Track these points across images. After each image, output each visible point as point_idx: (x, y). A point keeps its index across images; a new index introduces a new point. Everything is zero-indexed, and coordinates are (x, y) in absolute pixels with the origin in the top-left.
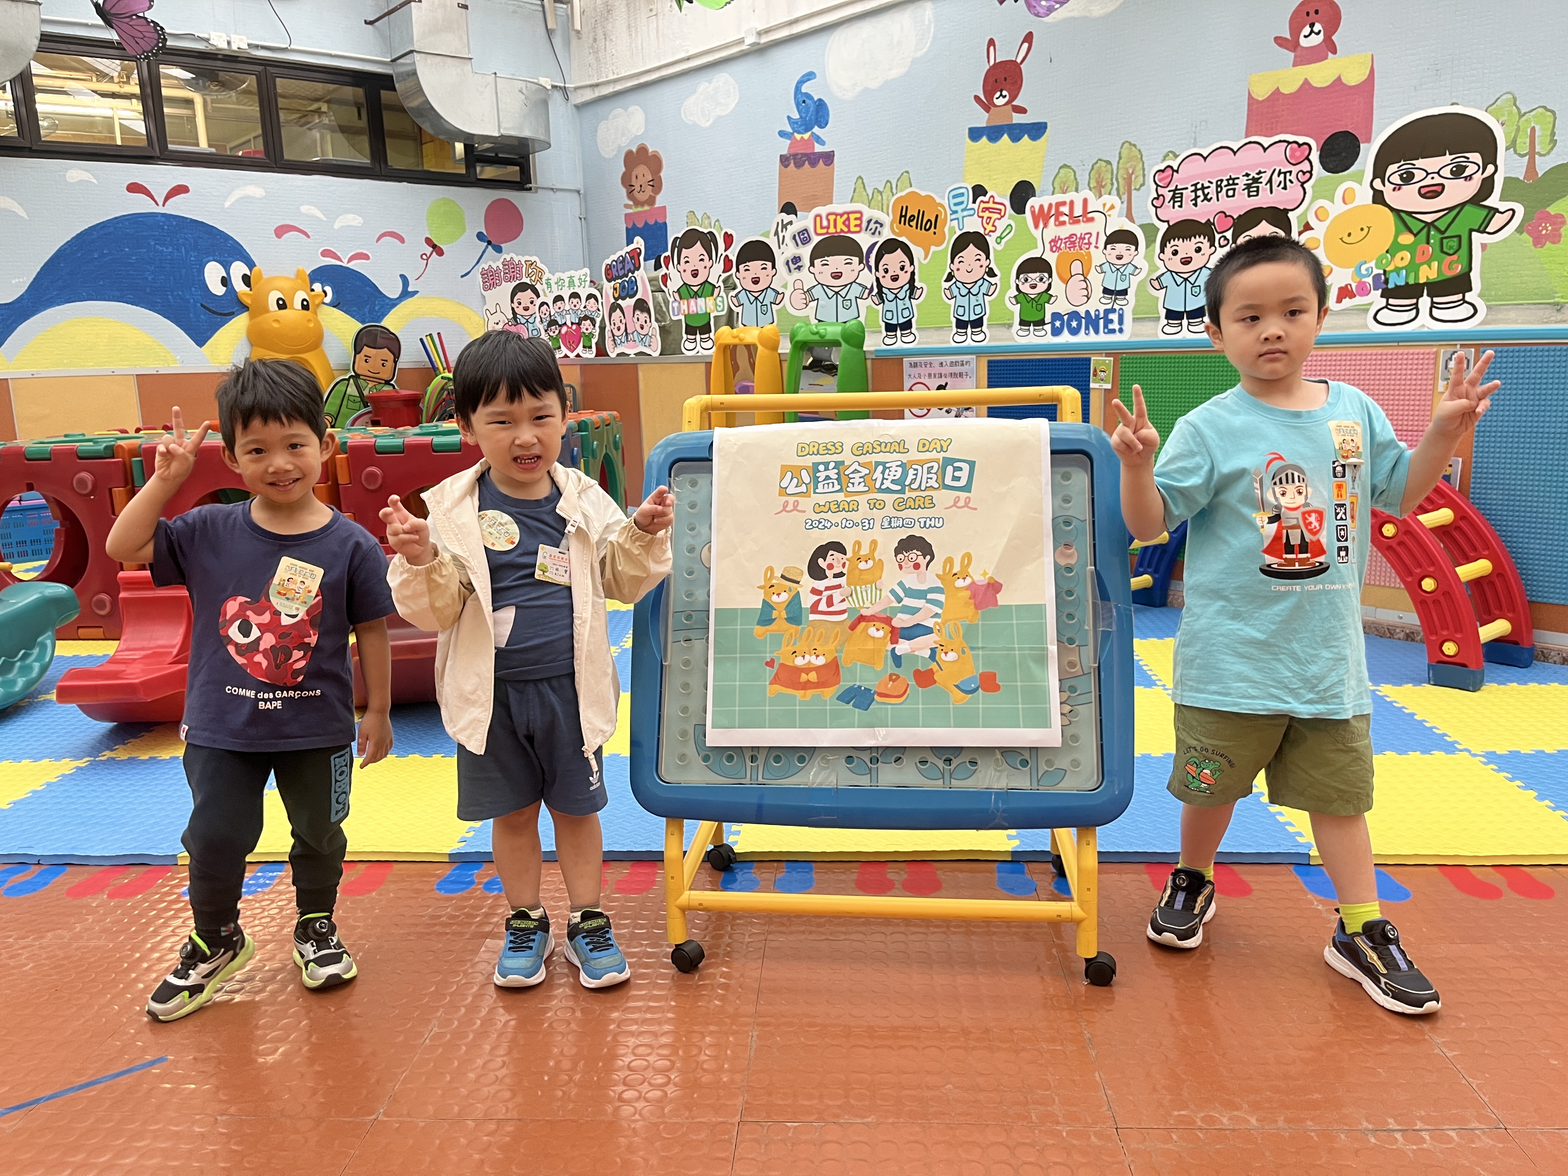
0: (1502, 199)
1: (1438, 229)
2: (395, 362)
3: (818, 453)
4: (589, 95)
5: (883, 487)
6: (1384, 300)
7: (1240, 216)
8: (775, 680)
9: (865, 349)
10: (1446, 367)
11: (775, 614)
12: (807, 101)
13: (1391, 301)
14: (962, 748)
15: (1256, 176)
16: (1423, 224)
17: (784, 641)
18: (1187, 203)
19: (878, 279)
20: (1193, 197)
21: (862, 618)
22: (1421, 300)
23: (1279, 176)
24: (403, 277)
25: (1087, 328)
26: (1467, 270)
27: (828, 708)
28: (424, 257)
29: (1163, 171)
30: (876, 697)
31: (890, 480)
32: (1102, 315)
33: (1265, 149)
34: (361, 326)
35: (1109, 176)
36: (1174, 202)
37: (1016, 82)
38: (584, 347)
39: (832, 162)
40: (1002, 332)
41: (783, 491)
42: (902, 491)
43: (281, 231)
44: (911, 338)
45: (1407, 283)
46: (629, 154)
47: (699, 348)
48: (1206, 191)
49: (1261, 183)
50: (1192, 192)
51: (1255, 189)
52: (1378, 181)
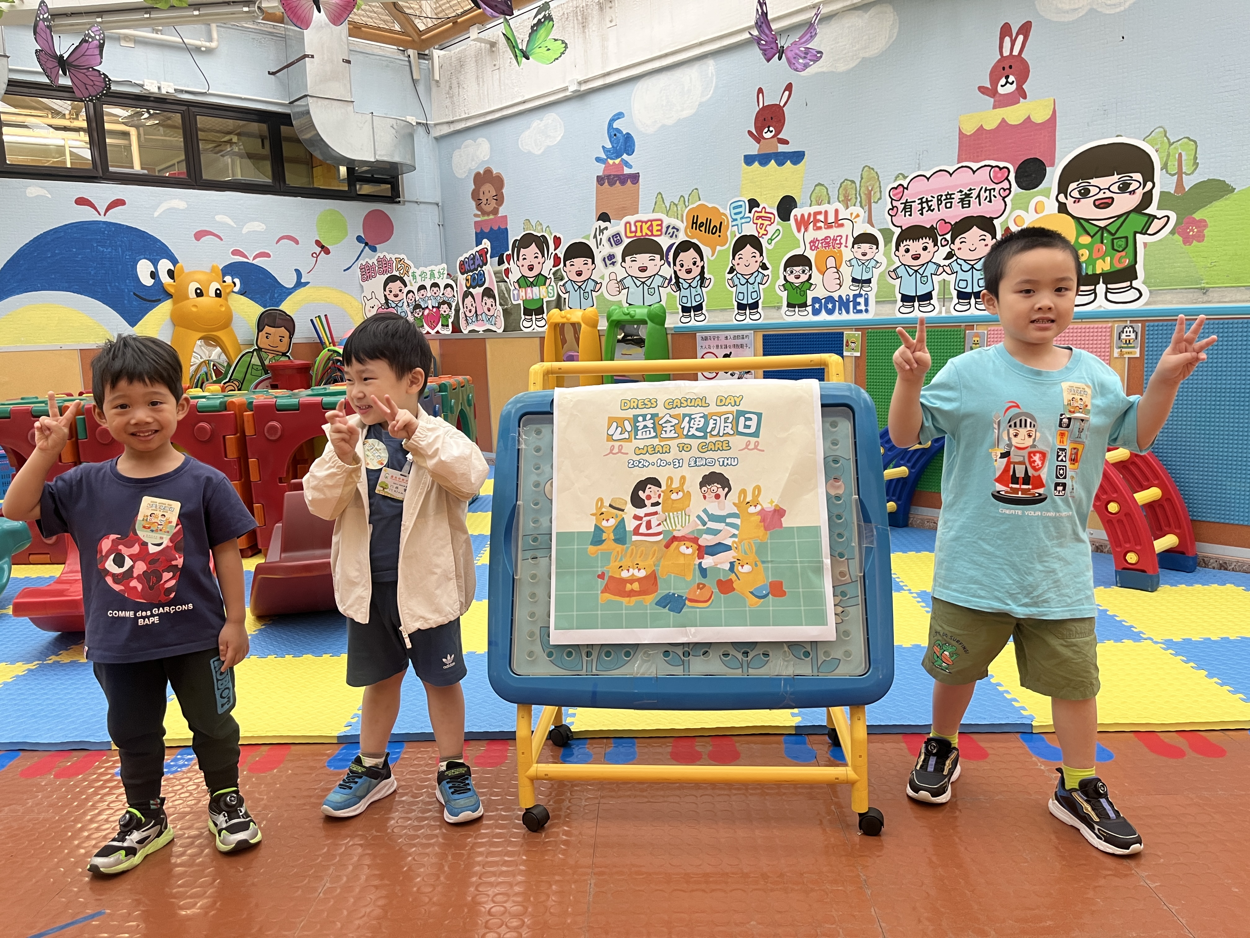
1: (1109, 232)
2: (291, 338)
3: (638, 407)
4: (446, 130)
5: (689, 434)
7: (956, 222)
8: (606, 590)
9: (666, 326)
10: (1120, 338)
11: (604, 536)
12: (618, 134)
14: (757, 642)
15: (968, 192)
16: (1098, 228)
17: (612, 558)
18: (915, 212)
19: (675, 272)
20: (920, 208)
21: (674, 539)
22: (1098, 286)
23: (985, 192)
24: (296, 270)
25: (840, 309)
26: (1133, 263)
27: (648, 611)
28: (314, 255)
29: (896, 188)
30: (687, 602)
31: (695, 428)
32: (851, 299)
33: (974, 172)
34: (263, 310)
35: (854, 192)
36: (906, 212)
37: (780, 120)
38: (442, 325)
39: (638, 181)
40: (773, 313)
41: (610, 437)
42: (705, 437)
43: (199, 235)
44: (702, 317)
45: (1087, 274)
46: (478, 175)
47: (534, 326)
48: (930, 204)
49: (972, 197)
50: (919, 204)
51: (967, 202)
52: (1062, 195)
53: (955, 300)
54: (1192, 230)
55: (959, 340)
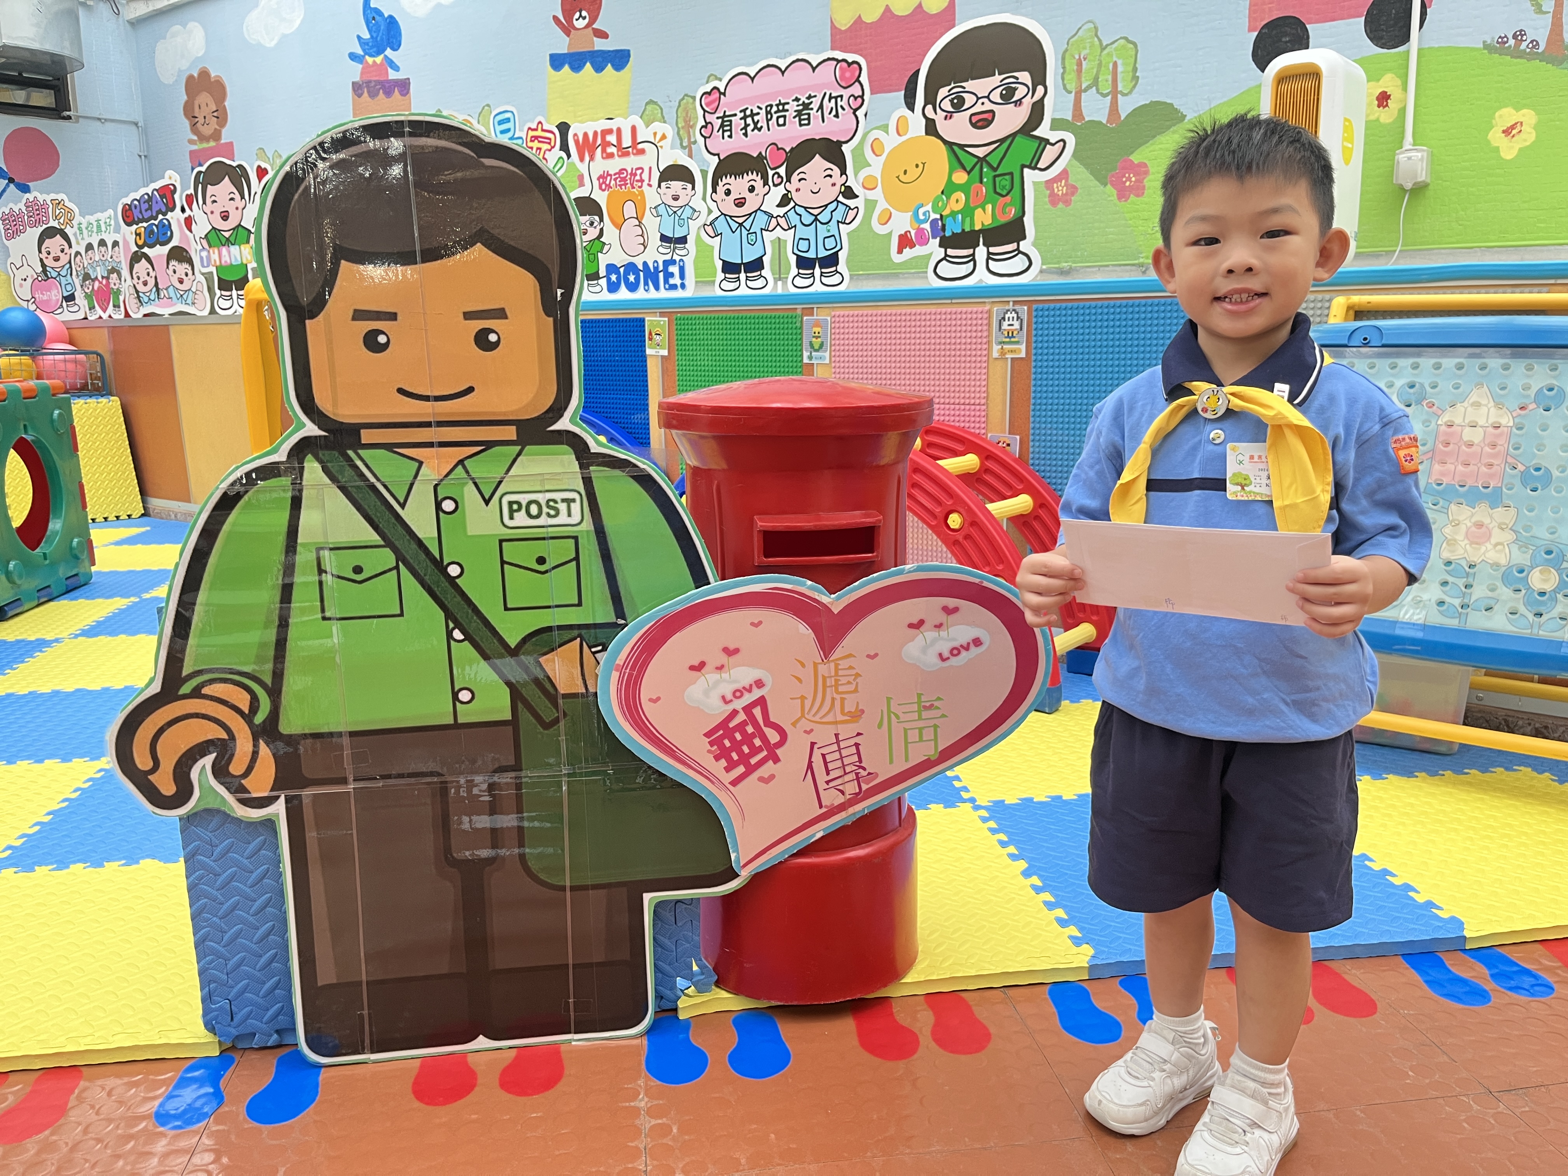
0: (1052, 129)
1: (990, 165)
4: (142, 9)
6: (943, 250)
7: (792, 149)
10: (1000, 329)
12: (377, 18)
13: (950, 252)
15: (807, 101)
16: (976, 160)
18: (737, 133)
20: (743, 125)
22: (977, 249)
23: (830, 101)
25: (646, 284)
26: (1021, 214)
29: (709, 94)
32: (661, 268)
33: (814, 69)
36: (724, 131)
38: (114, 306)
39: (408, 92)
45: (963, 230)
46: (190, 78)
47: (236, 306)
48: (756, 118)
49: (812, 109)
50: (741, 119)
51: (806, 117)
52: (929, 107)
53: (794, 271)
54: (1129, 179)
55: (795, 331)
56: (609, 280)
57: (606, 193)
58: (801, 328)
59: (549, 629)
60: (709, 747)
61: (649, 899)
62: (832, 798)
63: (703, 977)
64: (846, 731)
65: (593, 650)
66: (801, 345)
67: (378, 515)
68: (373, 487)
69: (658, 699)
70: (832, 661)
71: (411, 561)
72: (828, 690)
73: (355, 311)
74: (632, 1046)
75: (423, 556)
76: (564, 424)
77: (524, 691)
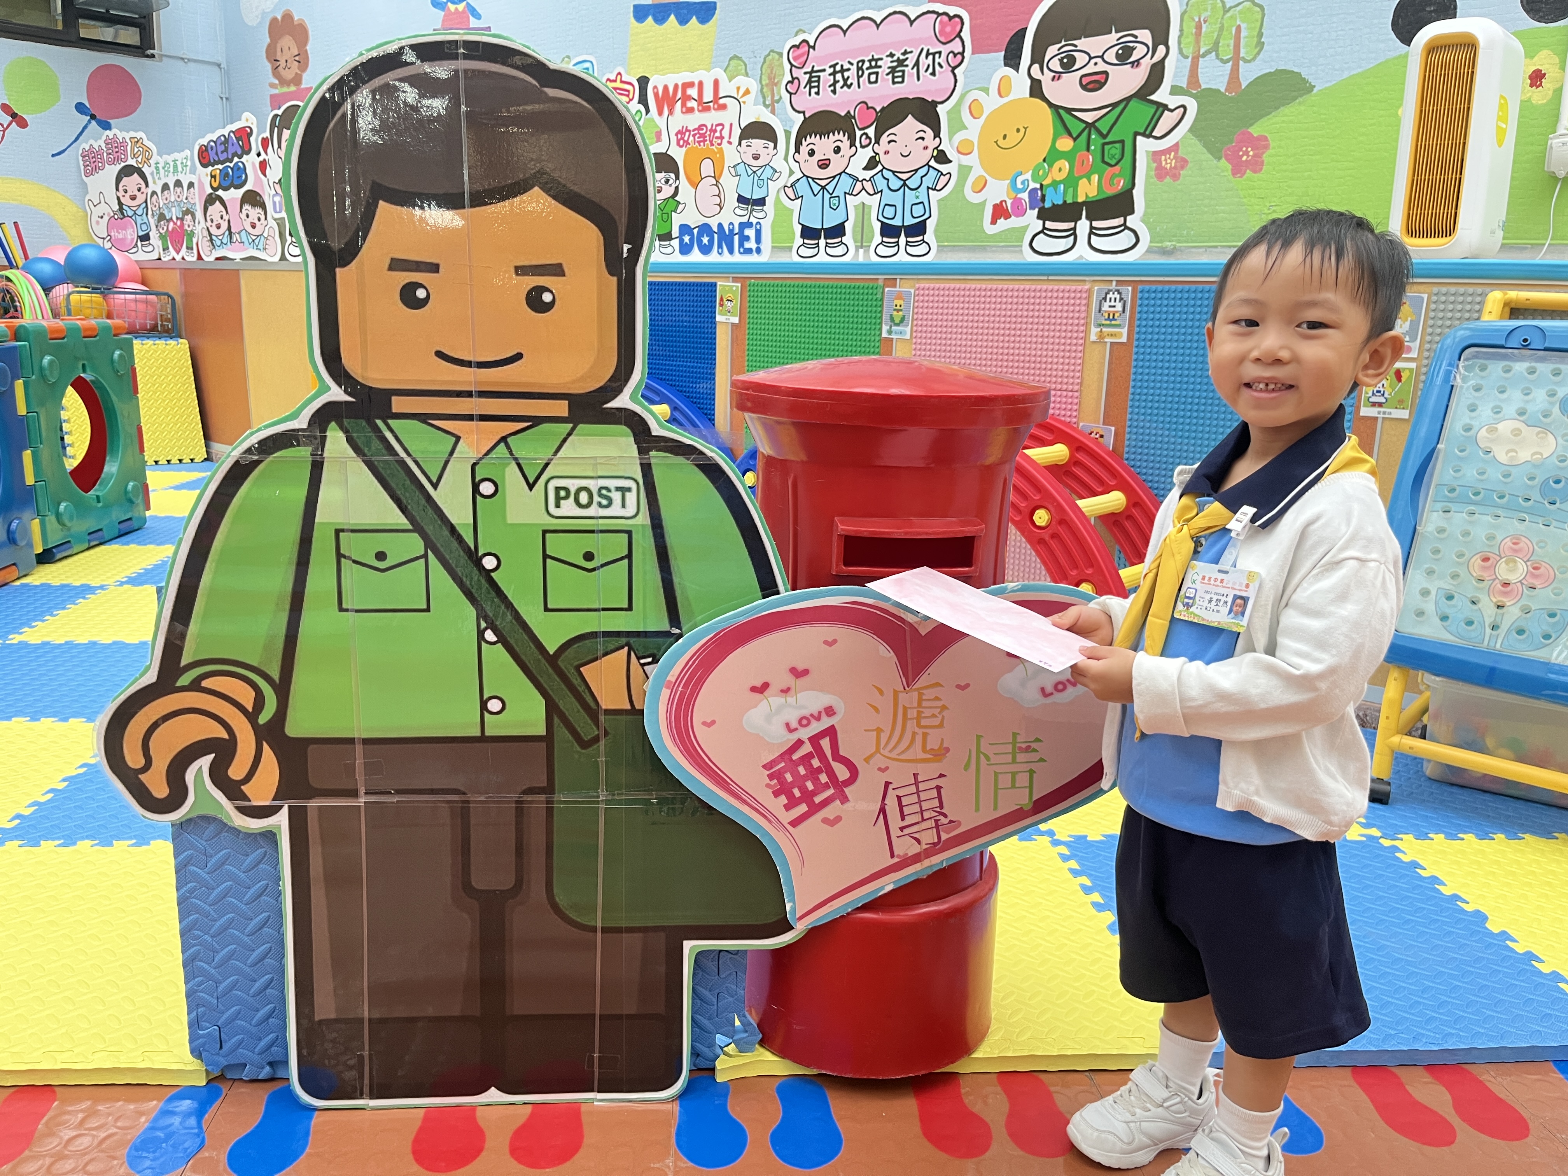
0: (1172, 93)
1: (1099, 132)
6: (1041, 222)
7: (883, 109)
10: (1100, 311)
13: (1049, 224)
15: (902, 57)
16: (1084, 125)
18: (825, 89)
20: (832, 82)
22: (1079, 223)
23: (927, 57)
25: (720, 246)
26: (1130, 186)
29: (798, 46)
32: (736, 230)
33: (912, 22)
36: (811, 87)
38: (187, 248)
45: (1065, 202)
48: (846, 74)
49: (907, 66)
50: (830, 75)
51: (900, 74)
52: (1036, 67)
53: (878, 238)
54: (1246, 153)
55: (875, 303)
56: (681, 241)
57: (684, 149)
58: (882, 300)
59: (593, 635)
60: (768, 781)
61: (689, 946)
62: (905, 847)
63: (745, 1035)
64: (927, 771)
65: (642, 661)
66: (881, 318)
67: (407, 494)
68: (403, 463)
69: (713, 722)
70: (915, 690)
71: (442, 549)
72: (909, 722)
73: (392, 259)
74: (662, 1111)
75: (455, 544)
76: (623, 401)
77: (561, 704)
